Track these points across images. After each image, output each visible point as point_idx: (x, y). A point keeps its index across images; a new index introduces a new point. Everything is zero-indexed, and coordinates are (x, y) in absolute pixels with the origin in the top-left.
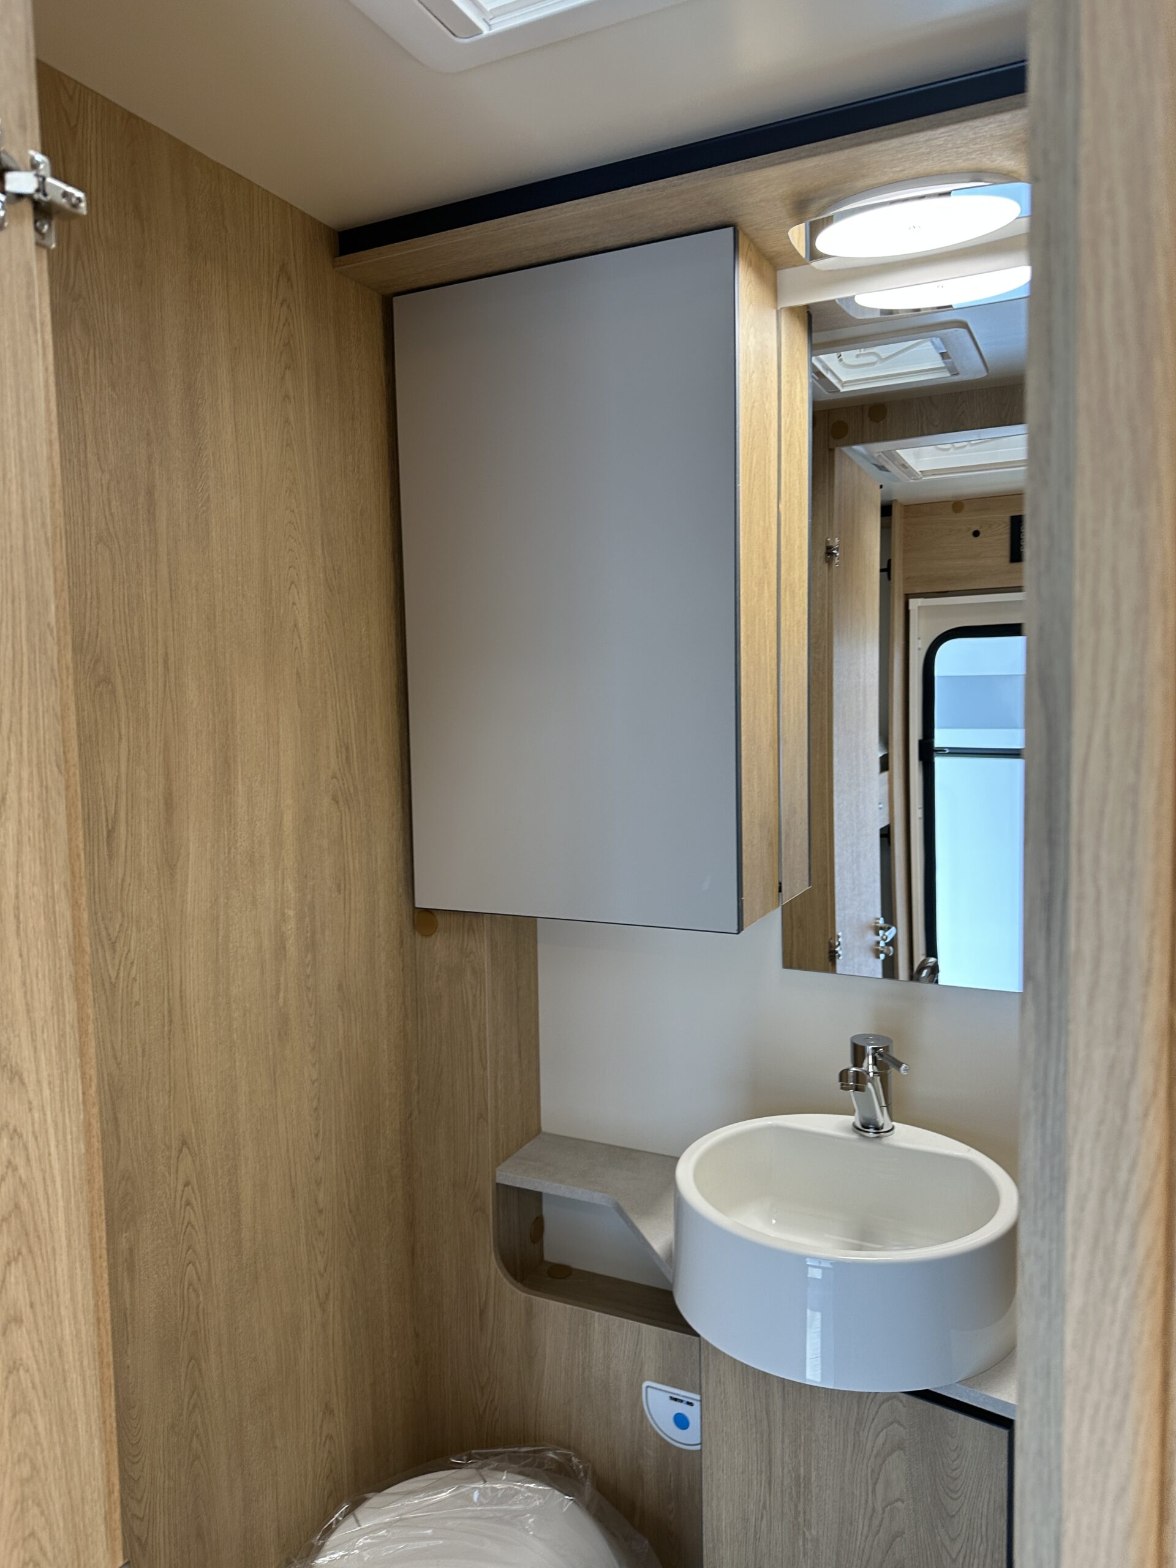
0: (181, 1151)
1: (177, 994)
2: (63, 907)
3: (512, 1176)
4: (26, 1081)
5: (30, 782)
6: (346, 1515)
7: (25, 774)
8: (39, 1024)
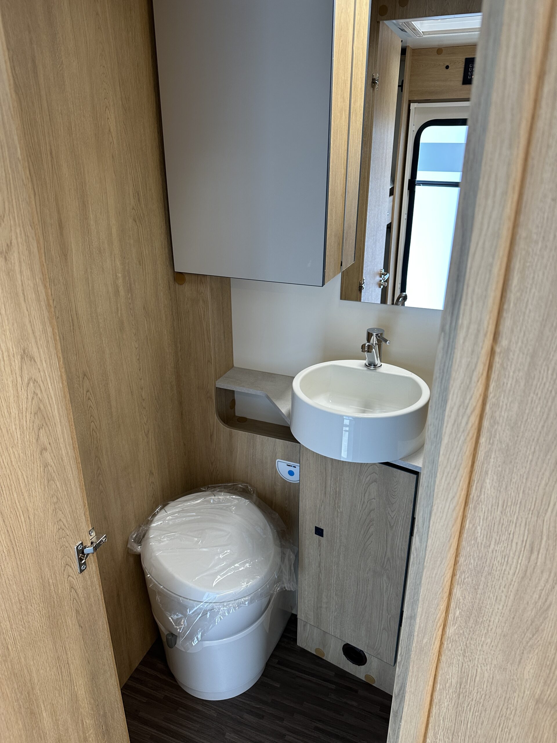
0: (84, 378)
1: (74, 312)
2: (41, 288)
3: (222, 384)
4: (36, 361)
5: (21, 234)
6: (161, 509)
7: (18, 231)
8: (38, 338)
